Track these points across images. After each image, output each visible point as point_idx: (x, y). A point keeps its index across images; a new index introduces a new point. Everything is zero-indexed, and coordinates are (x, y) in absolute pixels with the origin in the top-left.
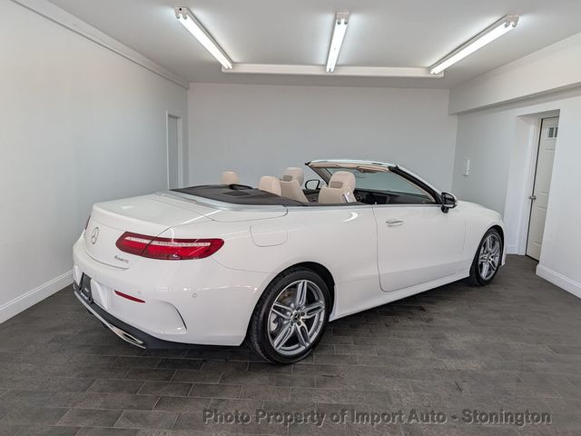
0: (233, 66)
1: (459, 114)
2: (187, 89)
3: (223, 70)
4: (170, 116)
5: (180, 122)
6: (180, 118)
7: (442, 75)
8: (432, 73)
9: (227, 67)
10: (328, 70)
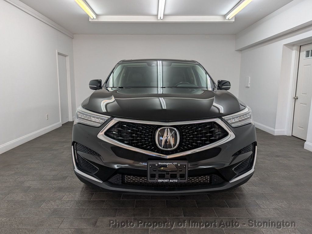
0: (96, 17)
1: (241, 50)
2: (73, 38)
3: (90, 21)
4: (59, 54)
5: (68, 59)
6: (68, 56)
7: (233, 20)
8: (227, 18)
9: (92, 18)
10: (159, 18)
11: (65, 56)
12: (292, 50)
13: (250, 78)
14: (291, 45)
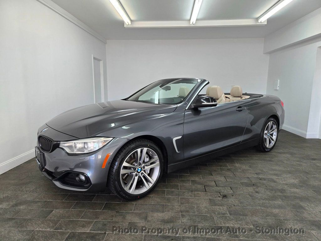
0: (131, 23)
1: (270, 53)
2: (105, 43)
3: (125, 26)
4: (94, 58)
5: (101, 63)
6: (101, 60)
7: (266, 23)
8: (259, 21)
9: (127, 24)
10: (191, 23)
11: (99, 60)
13: (279, 81)
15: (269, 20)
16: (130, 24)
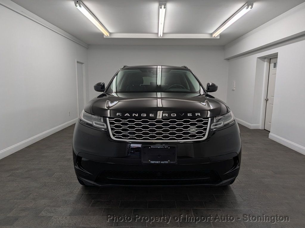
2: (88, 49)
3: (104, 37)
4: (78, 62)
7: (219, 38)
8: (213, 36)
9: (106, 35)
10: (159, 36)
11: (82, 63)
12: (265, 62)
13: (235, 82)
14: (263, 58)
15: (221, 35)
16: (109, 35)
